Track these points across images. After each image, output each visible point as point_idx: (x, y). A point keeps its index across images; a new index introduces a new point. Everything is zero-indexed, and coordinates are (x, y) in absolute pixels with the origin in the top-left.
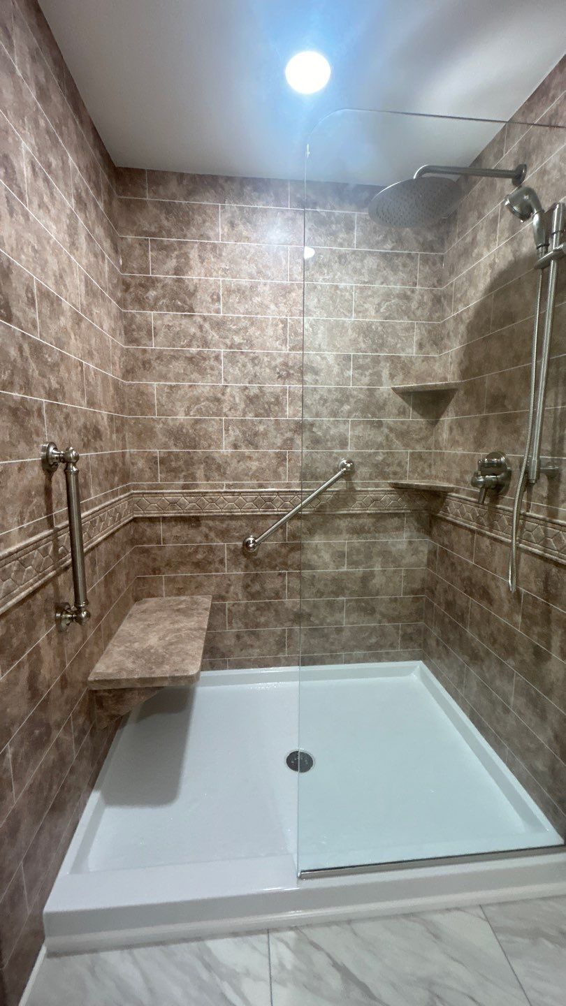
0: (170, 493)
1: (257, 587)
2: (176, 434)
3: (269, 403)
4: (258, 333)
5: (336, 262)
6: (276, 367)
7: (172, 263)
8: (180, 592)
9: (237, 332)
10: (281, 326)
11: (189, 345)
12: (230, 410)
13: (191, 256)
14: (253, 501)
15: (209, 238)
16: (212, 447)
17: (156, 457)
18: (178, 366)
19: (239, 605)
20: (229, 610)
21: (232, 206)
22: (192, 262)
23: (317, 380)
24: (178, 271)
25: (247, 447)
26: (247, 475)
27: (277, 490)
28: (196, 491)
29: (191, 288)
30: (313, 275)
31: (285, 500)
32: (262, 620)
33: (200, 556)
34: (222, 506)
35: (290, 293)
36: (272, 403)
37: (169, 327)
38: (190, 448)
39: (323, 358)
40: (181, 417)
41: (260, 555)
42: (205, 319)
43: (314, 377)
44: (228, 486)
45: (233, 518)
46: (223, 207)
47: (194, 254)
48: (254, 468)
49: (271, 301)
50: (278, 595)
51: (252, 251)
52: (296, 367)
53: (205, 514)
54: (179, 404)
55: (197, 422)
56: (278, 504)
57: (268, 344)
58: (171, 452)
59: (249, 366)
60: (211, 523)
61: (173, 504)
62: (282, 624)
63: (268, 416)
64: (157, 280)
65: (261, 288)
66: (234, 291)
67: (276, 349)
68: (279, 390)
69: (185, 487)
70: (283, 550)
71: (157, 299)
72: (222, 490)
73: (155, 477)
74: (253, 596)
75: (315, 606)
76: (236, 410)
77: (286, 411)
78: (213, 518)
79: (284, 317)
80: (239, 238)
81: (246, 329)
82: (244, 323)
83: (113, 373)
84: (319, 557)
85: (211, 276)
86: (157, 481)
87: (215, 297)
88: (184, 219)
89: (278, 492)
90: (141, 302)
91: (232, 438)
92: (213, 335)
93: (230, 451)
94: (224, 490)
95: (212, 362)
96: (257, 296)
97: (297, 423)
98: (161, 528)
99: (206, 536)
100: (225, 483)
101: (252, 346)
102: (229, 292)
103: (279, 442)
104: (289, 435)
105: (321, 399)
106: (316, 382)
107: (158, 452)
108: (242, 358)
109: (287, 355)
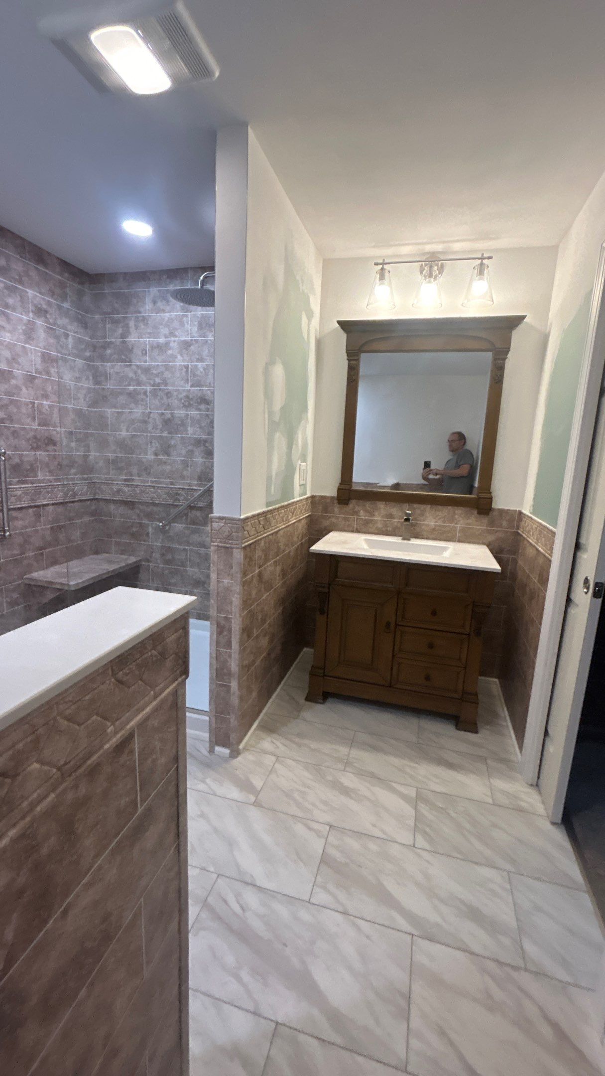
0: (117, 484)
1: (169, 557)
2: (122, 445)
3: (177, 425)
4: (170, 375)
6: (181, 399)
7: (120, 331)
8: (123, 552)
9: (157, 375)
10: (185, 370)
11: (129, 385)
12: (153, 429)
13: (130, 326)
14: (166, 494)
15: (140, 313)
16: (142, 454)
17: (109, 460)
18: (122, 399)
19: (158, 567)
20: (152, 570)
21: (154, 291)
22: (130, 330)
23: (209, 409)
24: (123, 336)
25: (163, 455)
26: (163, 475)
27: (182, 487)
28: (132, 483)
29: (130, 347)
31: (187, 495)
32: (173, 581)
33: (134, 529)
34: (147, 495)
35: (190, 346)
36: (179, 425)
37: (117, 373)
38: (129, 454)
40: (124, 433)
41: (171, 533)
42: (137, 366)
43: (206, 406)
44: (152, 482)
45: (154, 504)
46: (149, 291)
47: (132, 324)
48: (167, 471)
49: (178, 353)
50: (183, 564)
51: (166, 319)
52: (195, 399)
53: (137, 500)
54: (122, 424)
55: (133, 436)
56: (182, 498)
57: (176, 383)
58: (118, 457)
59: (165, 398)
60: (141, 507)
61: (119, 491)
62: (186, 587)
63: (176, 434)
64: (111, 343)
65: (172, 344)
66: (155, 348)
67: (182, 386)
68: (183, 415)
69: (126, 480)
70: (186, 531)
71: (111, 355)
72: (147, 484)
73: (108, 473)
74: (168, 562)
76: (157, 429)
77: (188, 431)
78: (143, 503)
79: (186, 364)
80: (159, 311)
81: (163, 372)
82: (163, 369)
83: (83, 405)
85: (142, 338)
86: (109, 475)
87: (144, 352)
88: (126, 301)
89: (182, 488)
90: (103, 358)
91: (154, 449)
92: (143, 378)
93: (153, 457)
94: (149, 484)
95: (142, 396)
96: (170, 349)
97: (195, 439)
98: (112, 507)
99: (138, 515)
100: (150, 479)
101: (166, 385)
102: (152, 348)
103: (184, 452)
104: (190, 448)
107: (111, 456)
108: (160, 393)
109: (189, 391)
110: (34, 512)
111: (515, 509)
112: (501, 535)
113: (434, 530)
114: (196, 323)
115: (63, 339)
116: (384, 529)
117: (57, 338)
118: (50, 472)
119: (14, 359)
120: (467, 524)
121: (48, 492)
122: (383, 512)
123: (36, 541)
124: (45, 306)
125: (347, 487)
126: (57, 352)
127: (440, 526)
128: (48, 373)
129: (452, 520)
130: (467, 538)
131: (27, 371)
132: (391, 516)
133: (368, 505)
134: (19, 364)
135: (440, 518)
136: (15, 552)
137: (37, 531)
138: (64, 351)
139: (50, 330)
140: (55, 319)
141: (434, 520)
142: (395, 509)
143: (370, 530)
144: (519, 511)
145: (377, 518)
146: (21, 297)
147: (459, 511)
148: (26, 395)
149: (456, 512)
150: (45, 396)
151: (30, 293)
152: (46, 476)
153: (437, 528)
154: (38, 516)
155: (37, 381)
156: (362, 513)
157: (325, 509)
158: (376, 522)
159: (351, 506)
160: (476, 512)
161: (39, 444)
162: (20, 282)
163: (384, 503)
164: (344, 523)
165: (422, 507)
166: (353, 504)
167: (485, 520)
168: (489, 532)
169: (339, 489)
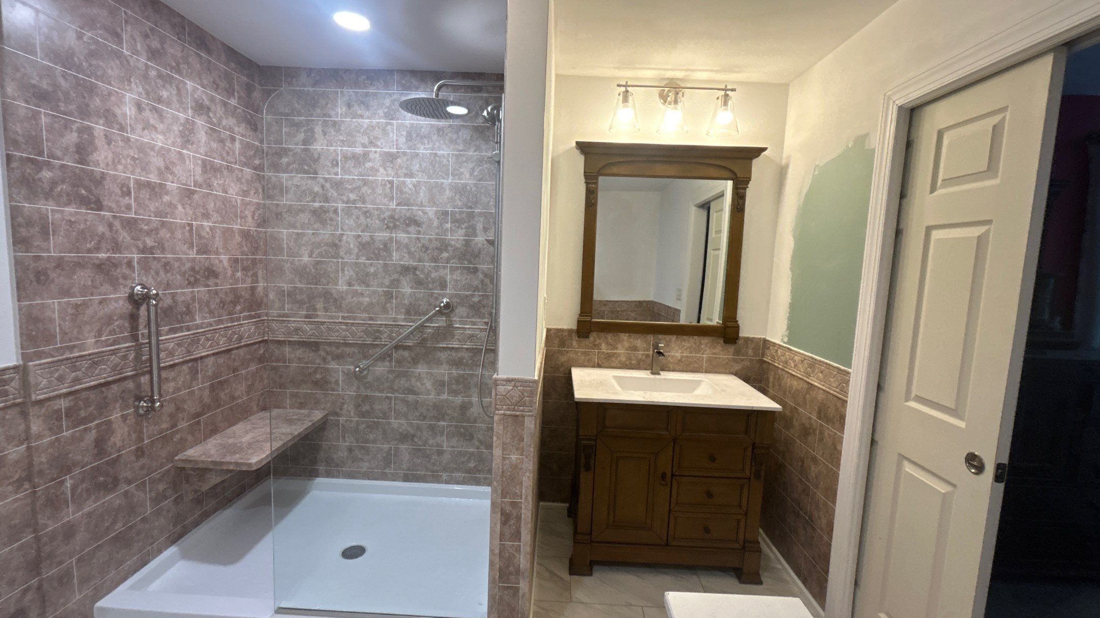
0: (295, 321)
1: (366, 408)
2: (301, 272)
3: (379, 249)
4: (369, 191)
5: (435, 134)
6: (384, 219)
7: (301, 136)
8: (302, 406)
9: (352, 191)
10: (389, 186)
11: (314, 201)
12: (346, 254)
13: (316, 130)
14: (363, 331)
15: (330, 116)
16: (330, 284)
17: (284, 291)
18: (304, 217)
19: (351, 421)
20: (342, 424)
21: (349, 92)
22: (316, 136)
23: (420, 231)
24: (306, 142)
25: (359, 285)
26: (359, 309)
27: (384, 323)
28: (316, 320)
29: (316, 156)
30: (415, 145)
31: (392, 332)
32: (371, 437)
33: (318, 376)
34: (337, 334)
35: (396, 159)
36: (381, 249)
37: (297, 186)
38: (311, 284)
39: (425, 213)
40: (306, 259)
41: (370, 378)
42: (326, 180)
43: (417, 228)
44: (343, 318)
45: (346, 345)
46: (342, 92)
47: (318, 129)
48: (365, 303)
49: (380, 166)
50: (385, 416)
51: (365, 126)
52: (402, 220)
53: (323, 341)
54: (304, 248)
55: (318, 263)
56: (385, 335)
57: (378, 201)
58: (297, 287)
59: (362, 218)
60: (328, 349)
61: (297, 330)
62: (388, 442)
63: (378, 260)
64: (290, 150)
65: (372, 156)
66: (350, 158)
67: (385, 205)
68: (387, 238)
69: (307, 316)
70: (390, 376)
71: (289, 164)
72: (337, 321)
73: (283, 307)
74: (363, 415)
75: (418, 428)
76: (351, 254)
77: (393, 256)
78: (330, 344)
79: (392, 179)
80: (355, 116)
81: (359, 188)
82: (360, 183)
83: (250, 225)
84: (422, 384)
85: (331, 146)
86: (284, 310)
87: (334, 162)
88: (312, 103)
89: (385, 325)
90: (276, 167)
91: (347, 278)
92: (333, 193)
93: (345, 288)
94: (340, 320)
95: (331, 215)
96: (369, 161)
97: (403, 266)
98: (287, 349)
99: (324, 359)
100: (341, 314)
101: (364, 202)
102: (346, 158)
103: (387, 282)
104: (395, 276)
105: (423, 246)
106: (419, 233)
107: (286, 286)
108: (355, 212)
109: (394, 210)
110: (189, 368)
111: (759, 337)
112: (747, 363)
113: (680, 361)
114: (404, 133)
115: (228, 144)
116: (627, 363)
117: (222, 141)
118: (211, 312)
119: (167, 168)
120: (714, 354)
121: (208, 339)
122: (626, 344)
123: (191, 407)
124: (207, 102)
125: (588, 319)
126: (223, 159)
127: (686, 357)
128: (210, 186)
129: (698, 350)
130: (713, 368)
131: (184, 184)
132: (635, 349)
133: (610, 337)
134: (172, 173)
135: (687, 348)
136: (164, 426)
137: (193, 392)
138: (230, 158)
139: (212, 132)
140: (220, 120)
141: (680, 351)
142: (639, 340)
143: (613, 364)
144: (764, 339)
145: (621, 351)
146: (178, 89)
147: (705, 340)
148: (181, 216)
149: (703, 341)
150: (206, 216)
151: (190, 84)
152: (206, 318)
153: (683, 359)
154: (194, 372)
155: (196, 196)
156: (603, 346)
157: (562, 343)
158: (619, 355)
159: (591, 339)
160: (722, 341)
161: (198, 277)
162: (179, 71)
163: (628, 334)
164: (583, 357)
165: (668, 337)
166: (593, 336)
167: (731, 349)
168: (735, 360)
169: (579, 322)
